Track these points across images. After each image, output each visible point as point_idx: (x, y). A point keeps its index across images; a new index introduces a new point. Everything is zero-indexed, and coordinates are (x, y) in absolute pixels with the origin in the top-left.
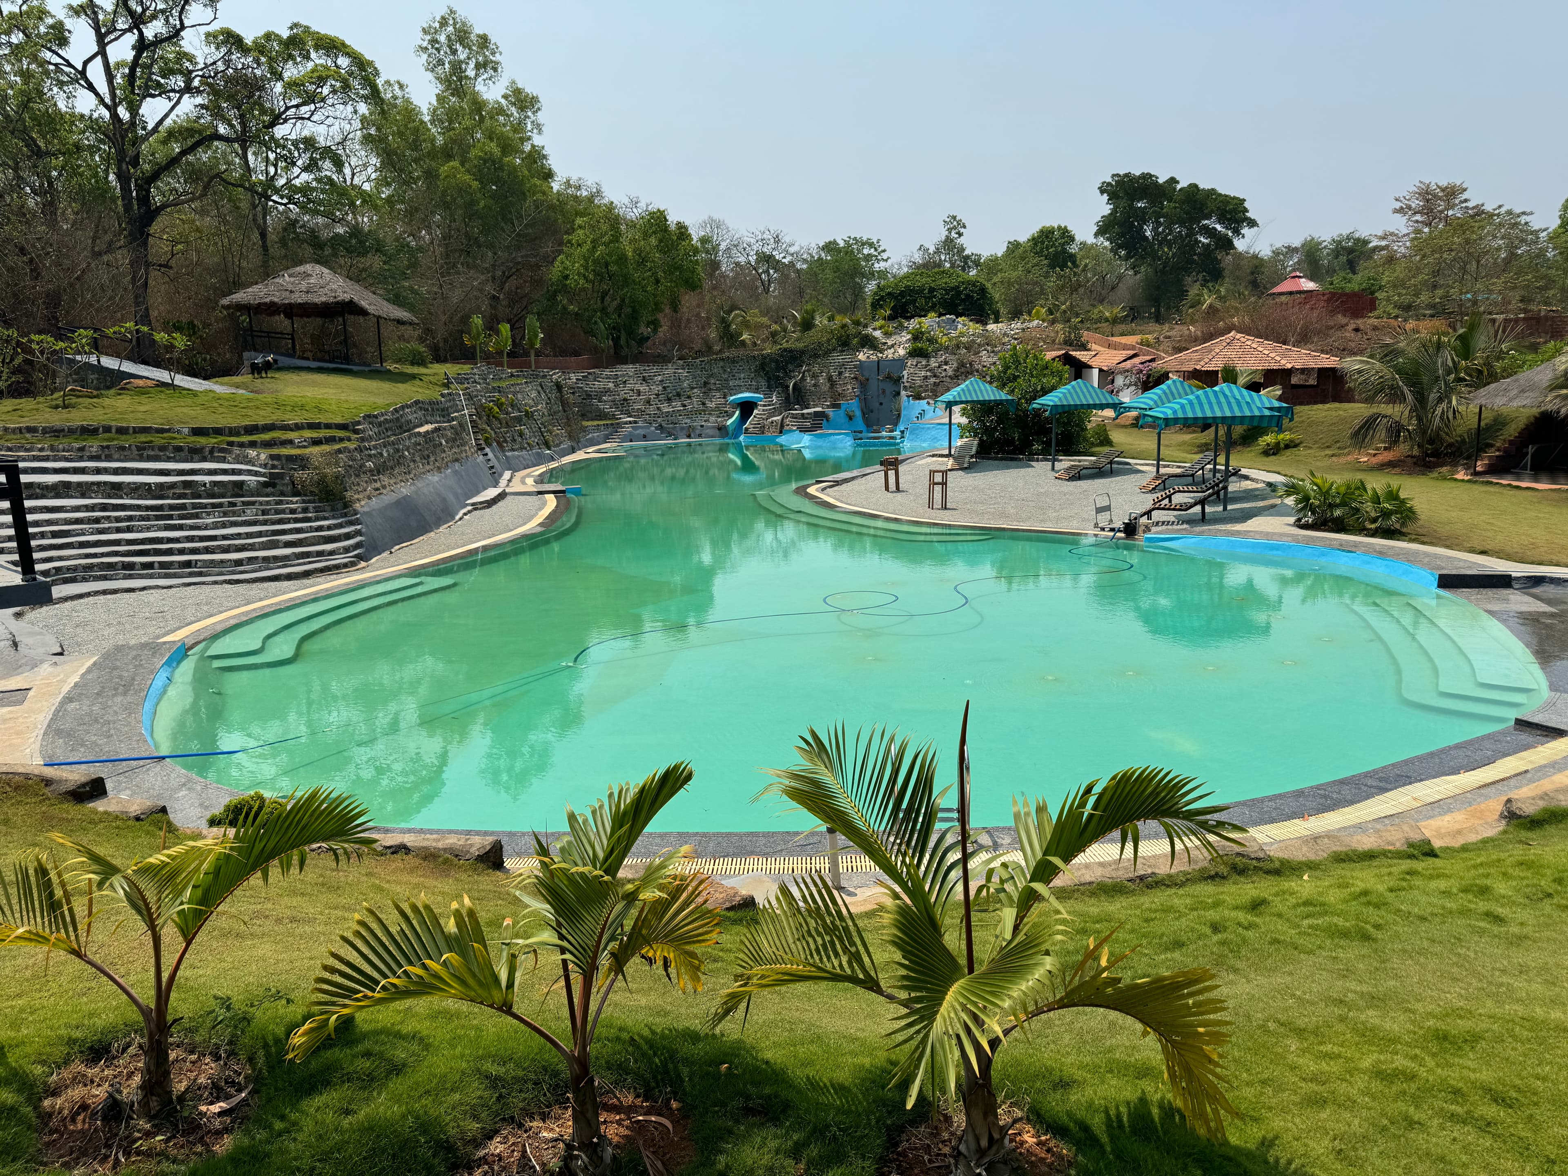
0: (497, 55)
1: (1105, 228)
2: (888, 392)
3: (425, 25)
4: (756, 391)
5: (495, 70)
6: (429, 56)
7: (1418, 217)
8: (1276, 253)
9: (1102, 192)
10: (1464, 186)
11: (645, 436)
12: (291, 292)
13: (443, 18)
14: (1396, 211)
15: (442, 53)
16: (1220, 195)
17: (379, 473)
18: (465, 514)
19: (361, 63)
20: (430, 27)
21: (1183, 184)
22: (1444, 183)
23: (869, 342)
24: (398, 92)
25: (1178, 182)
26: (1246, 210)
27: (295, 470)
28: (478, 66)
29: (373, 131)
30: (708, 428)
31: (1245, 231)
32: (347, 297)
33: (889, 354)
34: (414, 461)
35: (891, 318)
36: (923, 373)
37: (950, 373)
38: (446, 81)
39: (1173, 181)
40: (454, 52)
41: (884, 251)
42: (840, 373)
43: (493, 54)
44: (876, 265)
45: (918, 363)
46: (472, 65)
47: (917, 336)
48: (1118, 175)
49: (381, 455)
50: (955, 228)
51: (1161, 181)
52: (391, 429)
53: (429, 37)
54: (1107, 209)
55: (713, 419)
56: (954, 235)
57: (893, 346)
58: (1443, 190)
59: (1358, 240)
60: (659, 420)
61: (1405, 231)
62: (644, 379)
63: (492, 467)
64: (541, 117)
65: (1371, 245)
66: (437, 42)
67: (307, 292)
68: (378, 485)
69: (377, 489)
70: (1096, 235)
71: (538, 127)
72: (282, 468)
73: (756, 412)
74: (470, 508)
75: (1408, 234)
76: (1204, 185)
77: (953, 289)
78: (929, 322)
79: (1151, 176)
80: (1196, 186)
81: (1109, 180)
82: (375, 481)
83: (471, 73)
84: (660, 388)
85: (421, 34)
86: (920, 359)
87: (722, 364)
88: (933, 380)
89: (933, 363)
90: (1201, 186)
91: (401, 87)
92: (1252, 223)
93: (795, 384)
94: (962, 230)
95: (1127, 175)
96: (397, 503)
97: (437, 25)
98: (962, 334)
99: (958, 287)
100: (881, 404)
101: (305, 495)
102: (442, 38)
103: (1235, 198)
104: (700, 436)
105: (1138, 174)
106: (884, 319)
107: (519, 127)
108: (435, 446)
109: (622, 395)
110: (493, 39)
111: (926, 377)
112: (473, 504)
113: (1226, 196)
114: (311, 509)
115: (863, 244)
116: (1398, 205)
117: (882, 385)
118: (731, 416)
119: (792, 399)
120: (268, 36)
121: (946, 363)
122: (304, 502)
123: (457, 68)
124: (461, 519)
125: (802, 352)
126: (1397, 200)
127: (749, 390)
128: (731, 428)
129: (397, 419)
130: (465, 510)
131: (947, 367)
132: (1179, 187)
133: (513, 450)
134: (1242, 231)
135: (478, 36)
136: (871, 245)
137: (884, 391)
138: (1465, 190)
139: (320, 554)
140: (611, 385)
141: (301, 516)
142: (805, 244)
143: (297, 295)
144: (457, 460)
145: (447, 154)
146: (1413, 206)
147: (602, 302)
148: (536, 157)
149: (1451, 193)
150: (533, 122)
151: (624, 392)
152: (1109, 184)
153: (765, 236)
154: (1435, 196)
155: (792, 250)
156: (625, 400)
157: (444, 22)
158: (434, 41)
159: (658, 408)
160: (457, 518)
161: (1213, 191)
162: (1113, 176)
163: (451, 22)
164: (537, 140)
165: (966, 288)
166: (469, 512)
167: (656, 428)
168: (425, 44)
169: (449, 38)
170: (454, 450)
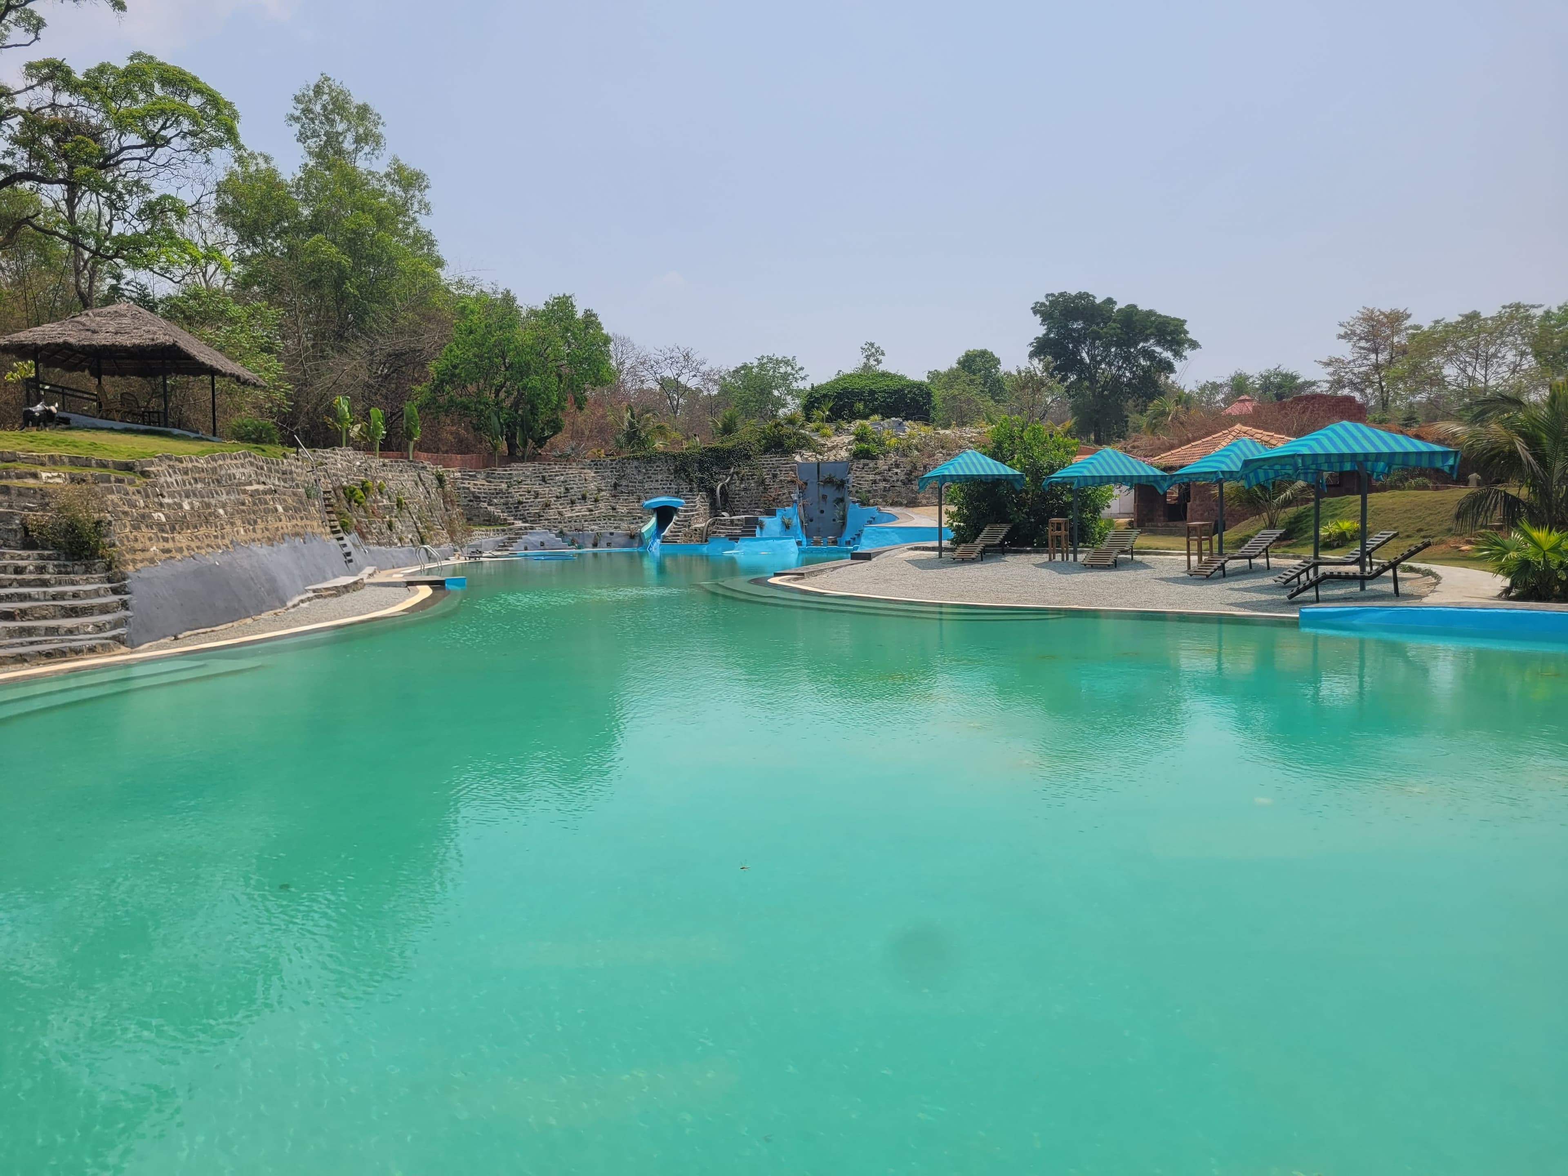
0: (380, 127)
1: (1041, 348)
2: (830, 499)
3: (298, 93)
4: (677, 494)
5: (378, 143)
6: (302, 127)
7: (1363, 344)
8: (1203, 389)
9: (1035, 311)
10: (1408, 312)
11: (542, 544)
12: (94, 332)
13: (317, 86)
14: (1340, 337)
15: (317, 122)
16: (1160, 316)
17: (173, 529)
18: (302, 601)
19: (213, 99)
20: (304, 95)
21: (1121, 305)
22: (1387, 310)
23: (805, 443)
24: (263, 166)
25: (1115, 303)
26: (1186, 332)
27: (30, 509)
28: (358, 140)
29: (229, 200)
30: (619, 535)
31: (1187, 353)
32: (168, 340)
33: (831, 456)
34: (232, 524)
35: (829, 420)
36: (871, 477)
37: (903, 477)
38: (320, 155)
39: (1110, 301)
40: (332, 122)
41: (801, 369)
42: (775, 476)
43: (376, 125)
44: (794, 384)
45: (865, 465)
46: (350, 137)
47: (861, 438)
48: (1053, 295)
49: (181, 507)
50: (872, 355)
51: (1098, 301)
52: (202, 480)
53: (301, 106)
54: (1041, 331)
55: (624, 525)
56: (872, 362)
57: (833, 448)
58: (1386, 316)
59: (1286, 375)
60: (560, 526)
61: (1351, 358)
62: (544, 479)
63: (349, 554)
64: (429, 196)
65: (1299, 381)
66: (311, 111)
67: (116, 333)
68: (170, 545)
69: (168, 551)
70: (1032, 355)
71: (426, 207)
72: (10, 507)
73: (675, 518)
74: (311, 594)
75: (1354, 361)
76: (1143, 307)
77: (896, 392)
78: (872, 424)
79: (1088, 295)
80: (1135, 306)
81: (1043, 300)
82: (166, 540)
83: (348, 144)
84: (563, 490)
85: (293, 103)
86: (867, 461)
87: (636, 463)
88: (882, 485)
89: (882, 464)
90: (1140, 308)
91: (267, 159)
92: (1194, 345)
93: (723, 487)
94: (881, 357)
95: (1062, 294)
96: (198, 573)
97: (311, 93)
98: (911, 436)
99: (903, 390)
100: (822, 512)
101: (45, 548)
102: (318, 108)
103: (1175, 319)
104: (609, 545)
105: (1074, 293)
106: (822, 420)
107: (402, 209)
108: (267, 511)
109: (517, 497)
110: (375, 108)
111: (874, 482)
112: (314, 591)
113: (1167, 317)
114: (51, 569)
115: (778, 362)
116: (1342, 331)
117: (822, 491)
118: (645, 522)
119: (719, 504)
120: (102, 69)
121: (897, 466)
122: (41, 557)
123: (333, 139)
124: (294, 606)
125: (730, 452)
126: (1341, 325)
127: (666, 494)
128: (646, 536)
129: (214, 470)
130: (303, 597)
131: (898, 471)
132: (1117, 308)
133: (379, 544)
134: (1184, 354)
135: (359, 107)
136: (787, 363)
137: (824, 497)
138: (1409, 316)
139: (53, 631)
140: (504, 486)
141: (32, 577)
142: (716, 366)
143: (102, 335)
144: (297, 534)
145: (315, 227)
146: (1358, 332)
147: (497, 396)
148: (424, 240)
149: (1396, 319)
150: (420, 202)
151: (517, 494)
152: (1043, 304)
153: (674, 354)
154: (1378, 321)
155: (704, 368)
156: (520, 503)
157: (318, 90)
158: (307, 111)
159: (560, 513)
160: (290, 604)
161: (1151, 313)
162: (1047, 296)
163: (326, 90)
164: (424, 223)
165: (909, 392)
166: (309, 599)
167: (557, 536)
168: (297, 113)
169: (324, 108)
170: (294, 522)
